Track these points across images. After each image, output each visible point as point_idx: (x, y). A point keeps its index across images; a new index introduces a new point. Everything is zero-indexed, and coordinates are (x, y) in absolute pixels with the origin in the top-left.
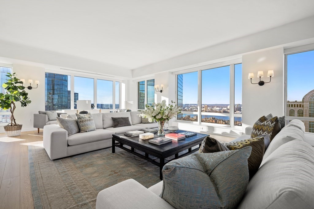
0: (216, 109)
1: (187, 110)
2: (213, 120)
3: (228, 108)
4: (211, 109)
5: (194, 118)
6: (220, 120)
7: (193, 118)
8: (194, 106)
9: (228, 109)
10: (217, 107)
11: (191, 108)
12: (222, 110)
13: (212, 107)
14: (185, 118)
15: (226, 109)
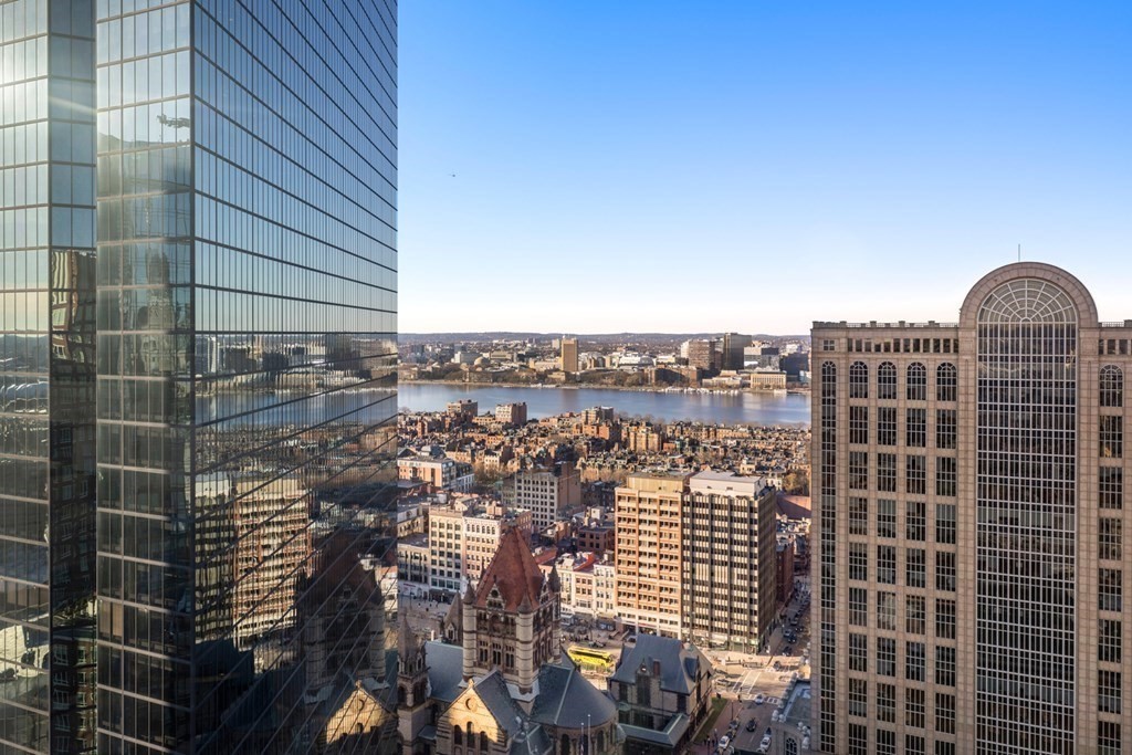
0: (624, 360)
1: (464, 367)
2: (598, 426)
3: (684, 354)
4: (597, 364)
5: (499, 418)
6: (638, 424)
7: (494, 417)
8: (505, 348)
9: (682, 361)
10: (628, 349)
11: (486, 355)
12: (652, 364)
13: (606, 352)
14: (448, 420)
15: (673, 360)
